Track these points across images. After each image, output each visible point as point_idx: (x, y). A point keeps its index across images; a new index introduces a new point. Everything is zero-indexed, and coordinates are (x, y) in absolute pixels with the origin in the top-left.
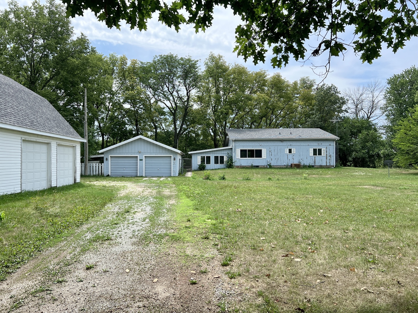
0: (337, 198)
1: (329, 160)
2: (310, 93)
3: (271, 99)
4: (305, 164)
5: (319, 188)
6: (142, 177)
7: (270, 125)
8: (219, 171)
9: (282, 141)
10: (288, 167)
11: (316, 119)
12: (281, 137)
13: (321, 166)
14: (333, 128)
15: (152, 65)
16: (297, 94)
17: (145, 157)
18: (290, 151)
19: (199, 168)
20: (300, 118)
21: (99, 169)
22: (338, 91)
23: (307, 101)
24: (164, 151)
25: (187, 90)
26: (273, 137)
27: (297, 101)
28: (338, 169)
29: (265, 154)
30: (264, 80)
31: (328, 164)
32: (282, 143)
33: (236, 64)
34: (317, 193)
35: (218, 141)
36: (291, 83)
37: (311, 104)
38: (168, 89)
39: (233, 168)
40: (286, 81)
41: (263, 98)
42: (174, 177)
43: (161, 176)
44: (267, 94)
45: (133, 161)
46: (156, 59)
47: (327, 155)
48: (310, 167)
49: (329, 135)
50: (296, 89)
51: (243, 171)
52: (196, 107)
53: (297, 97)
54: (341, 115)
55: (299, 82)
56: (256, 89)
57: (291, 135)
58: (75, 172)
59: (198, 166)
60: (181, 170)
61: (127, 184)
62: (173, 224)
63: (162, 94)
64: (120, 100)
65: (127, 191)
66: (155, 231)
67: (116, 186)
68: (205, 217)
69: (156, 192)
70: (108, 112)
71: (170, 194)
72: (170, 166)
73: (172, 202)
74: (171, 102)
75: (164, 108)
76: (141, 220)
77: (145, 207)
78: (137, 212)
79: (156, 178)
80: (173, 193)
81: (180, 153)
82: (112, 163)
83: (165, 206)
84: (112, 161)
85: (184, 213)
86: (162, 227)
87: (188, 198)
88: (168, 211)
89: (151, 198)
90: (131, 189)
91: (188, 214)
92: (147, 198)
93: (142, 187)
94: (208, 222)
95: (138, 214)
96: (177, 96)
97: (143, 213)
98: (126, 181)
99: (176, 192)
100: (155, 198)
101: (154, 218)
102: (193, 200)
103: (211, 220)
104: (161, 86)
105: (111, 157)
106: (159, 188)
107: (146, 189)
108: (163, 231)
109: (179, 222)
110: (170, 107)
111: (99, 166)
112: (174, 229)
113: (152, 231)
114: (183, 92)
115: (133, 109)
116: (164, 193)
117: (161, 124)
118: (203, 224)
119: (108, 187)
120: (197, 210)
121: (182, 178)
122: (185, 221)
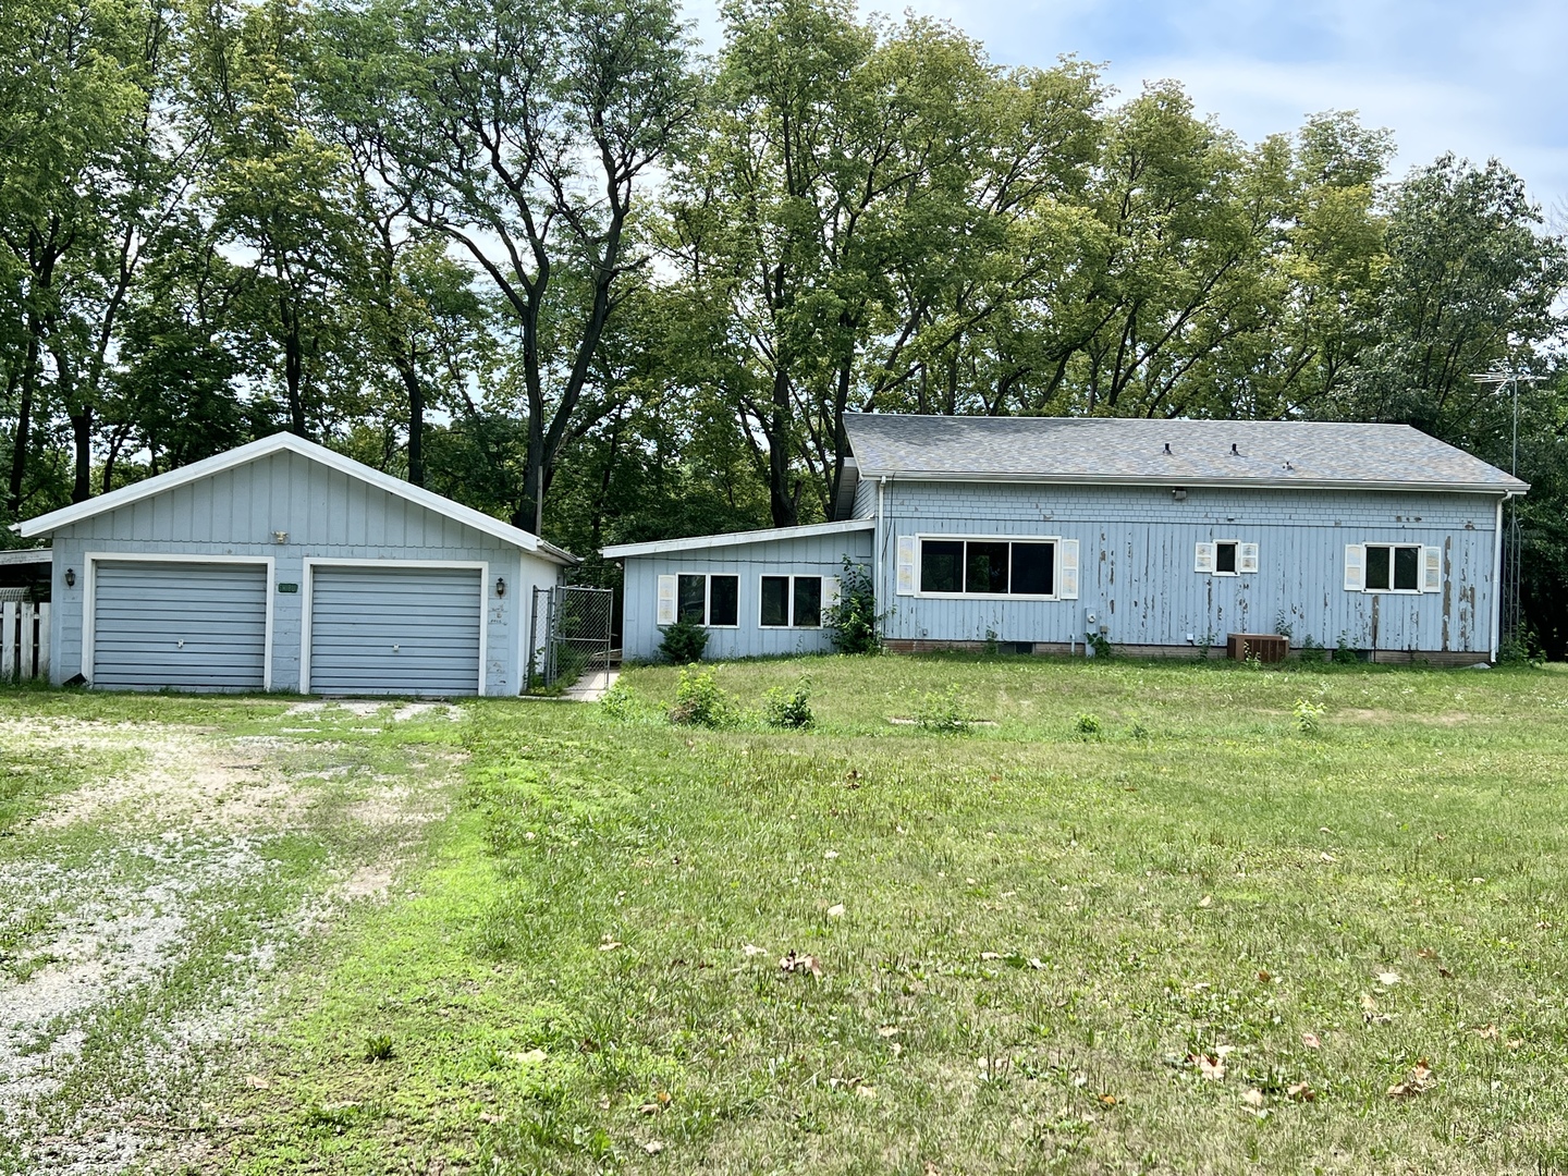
0: (1501, 872)
1: (1463, 617)
2: (1360, 210)
3: (1122, 239)
4: (1317, 640)
5: (1390, 799)
6: (290, 694)
7: (1113, 401)
8: (788, 670)
9: (1178, 492)
10: (1211, 653)
11: (1389, 368)
12: (1172, 473)
13: (1410, 651)
14: (1490, 425)
16: (1285, 217)
17: (315, 569)
18: (1226, 558)
19: (664, 647)
20: (1295, 364)
21: (18, 640)
22: (1528, 202)
23: (1340, 261)
24: (434, 538)
25: (611, 169)
26: (1124, 467)
27: (1281, 258)
28: (1510, 679)
29: (1071, 572)
30: (1085, 123)
31: (1454, 645)
32: (1177, 507)
33: (918, 18)
34: (1374, 834)
35: (798, 484)
36: (1250, 149)
37: (1363, 278)
38: (496, 157)
39: (874, 653)
40: (1218, 132)
41: (1077, 232)
42: (491, 699)
43: (412, 692)
44: (1101, 211)
45: (234, 593)
47: (1447, 585)
48: (1347, 658)
49: (1463, 465)
50: (1279, 187)
51: (935, 670)
52: (666, 271)
53: (1282, 236)
54: (1540, 349)
55: (1296, 145)
56: (1033, 178)
57: (1233, 459)
59: (660, 638)
60: (540, 659)
61: (162, 743)
62: (250, 1079)
63: (457, 185)
64: (201, 220)
65: (120, 791)
66: (53, 1154)
67: (72, 755)
68: (521, 1026)
69: (309, 802)
70: (116, 288)
71: (392, 822)
72: (474, 630)
73: (369, 883)
74: (513, 239)
75: (472, 274)
76: (24, 1036)
77: (141, 925)
78: (49, 966)
79: (373, 707)
80: (420, 817)
81: (533, 549)
82: (102, 604)
83: (296, 917)
84: (103, 593)
85: (386, 985)
86: (136, 1108)
87: (495, 854)
88: (285, 961)
89: (242, 846)
90: (155, 780)
91: (415, 987)
92: (215, 845)
93: (247, 763)
94: (517, 1073)
95: (49, 979)
96: (551, 200)
97: (94, 971)
98: (170, 722)
99: (442, 809)
100: (269, 850)
101: (141, 1020)
102: (514, 875)
103: (545, 1056)
104: (454, 137)
105: (98, 568)
106: (350, 771)
107: (259, 777)
108: (123, 1147)
109: (297, 1067)
110: (506, 270)
111: (18, 622)
112: (219, 1137)
113: (26, 1155)
114: (591, 182)
115: (273, 271)
116: (356, 812)
117: (455, 377)
118: (467, 1091)
119: (15, 761)
120: (498, 959)
121: (545, 712)
122: (353, 1055)
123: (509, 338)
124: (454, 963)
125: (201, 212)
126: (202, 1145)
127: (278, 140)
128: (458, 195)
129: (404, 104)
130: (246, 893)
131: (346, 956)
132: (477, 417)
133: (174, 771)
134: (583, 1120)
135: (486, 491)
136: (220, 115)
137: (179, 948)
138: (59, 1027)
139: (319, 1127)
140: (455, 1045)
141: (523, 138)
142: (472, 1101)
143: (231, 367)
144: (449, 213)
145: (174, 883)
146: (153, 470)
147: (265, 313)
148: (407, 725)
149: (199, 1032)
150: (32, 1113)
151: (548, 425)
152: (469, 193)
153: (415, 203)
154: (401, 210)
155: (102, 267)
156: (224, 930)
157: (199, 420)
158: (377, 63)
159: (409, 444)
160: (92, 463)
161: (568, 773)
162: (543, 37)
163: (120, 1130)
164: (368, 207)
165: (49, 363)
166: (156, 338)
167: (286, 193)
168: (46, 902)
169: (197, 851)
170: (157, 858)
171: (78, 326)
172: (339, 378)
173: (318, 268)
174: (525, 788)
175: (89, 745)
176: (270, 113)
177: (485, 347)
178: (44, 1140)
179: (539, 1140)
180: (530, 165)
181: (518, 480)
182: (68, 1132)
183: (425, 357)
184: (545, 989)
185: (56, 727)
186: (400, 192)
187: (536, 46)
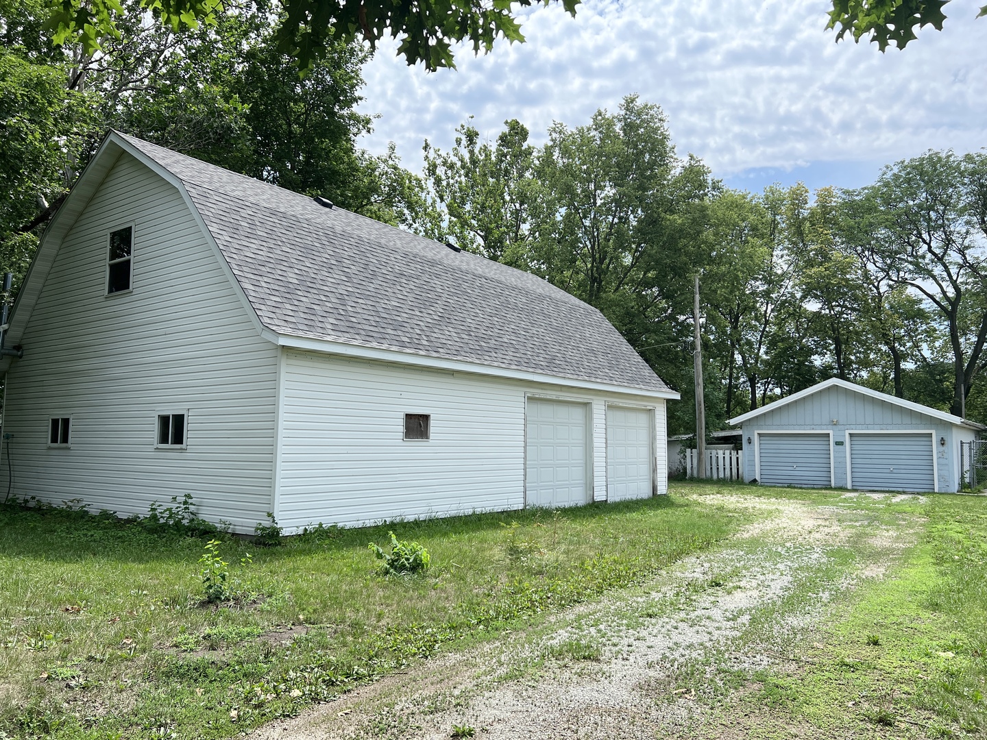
6: (843, 489)
15: (875, 192)
17: (851, 435)
21: (731, 465)
24: (907, 420)
38: (930, 247)
42: (941, 494)
45: (816, 446)
46: (889, 175)
58: (654, 470)
60: (967, 475)
61: (787, 507)
62: (815, 644)
63: (911, 263)
64: (796, 295)
65: (769, 526)
66: (736, 658)
67: (751, 510)
68: (943, 641)
69: (849, 535)
70: (763, 326)
71: (887, 546)
72: (931, 461)
73: (874, 571)
74: (940, 282)
75: (921, 300)
76: (728, 614)
77: (775, 578)
78: (739, 590)
79: (881, 496)
80: (901, 545)
81: (959, 423)
82: (762, 451)
83: (840, 582)
84: (763, 446)
85: (878, 615)
86: (769, 647)
87: (937, 564)
88: (833, 599)
89: (818, 551)
90: (783, 522)
91: (892, 617)
92: (807, 549)
93: (822, 517)
94: (939, 661)
95: (738, 594)
96: (961, 262)
97: (755, 593)
98: (791, 498)
99: (912, 542)
100: (831, 553)
101: (772, 615)
102: (946, 574)
103: (954, 655)
104: (908, 243)
105: (760, 436)
106: (869, 523)
107: (827, 523)
108: (763, 661)
109: (836, 642)
110: (939, 296)
111: (731, 458)
112: (801, 664)
113: (726, 657)
114: (982, 250)
115: (827, 311)
116: (870, 541)
117: (916, 347)
118: (913, 664)
119: (729, 511)
120: (934, 610)
121: (970, 501)
122: (861, 641)
123: (943, 327)
124: (912, 610)
125: (796, 292)
126: (794, 666)
127: (826, 258)
128: (911, 267)
129: (882, 233)
130: (819, 570)
131: (861, 600)
132: (928, 364)
133: (791, 519)
134: (970, 685)
135: (934, 397)
136: (800, 253)
137: (790, 588)
138: (741, 612)
139: (843, 667)
140: (909, 644)
141: (943, 236)
142: (915, 669)
143: (811, 352)
144: (907, 276)
145: (789, 563)
146: (782, 396)
147: (825, 329)
148: (898, 504)
149: (796, 622)
150: (729, 642)
151: (966, 364)
152: (917, 265)
153: (890, 273)
154: (884, 278)
155: (756, 319)
156: (808, 584)
157: (799, 375)
158: (868, 218)
159: (895, 378)
160: (757, 396)
161: (980, 530)
162: (951, 190)
163: (762, 654)
164: (868, 279)
165: (738, 358)
166: (780, 344)
167: (830, 279)
168: (739, 566)
169: (799, 551)
170: (782, 553)
171: (749, 343)
172: (860, 353)
173: (847, 308)
174: (955, 535)
175: (758, 507)
176: (821, 248)
177: (930, 333)
178: (733, 653)
179: (946, 690)
180: (948, 248)
181: (952, 391)
182: (742, 651)
183: (899, 339)
184: (956, 627)
185: (745, 499)
186: (883, 270)
187: (947, 194)
